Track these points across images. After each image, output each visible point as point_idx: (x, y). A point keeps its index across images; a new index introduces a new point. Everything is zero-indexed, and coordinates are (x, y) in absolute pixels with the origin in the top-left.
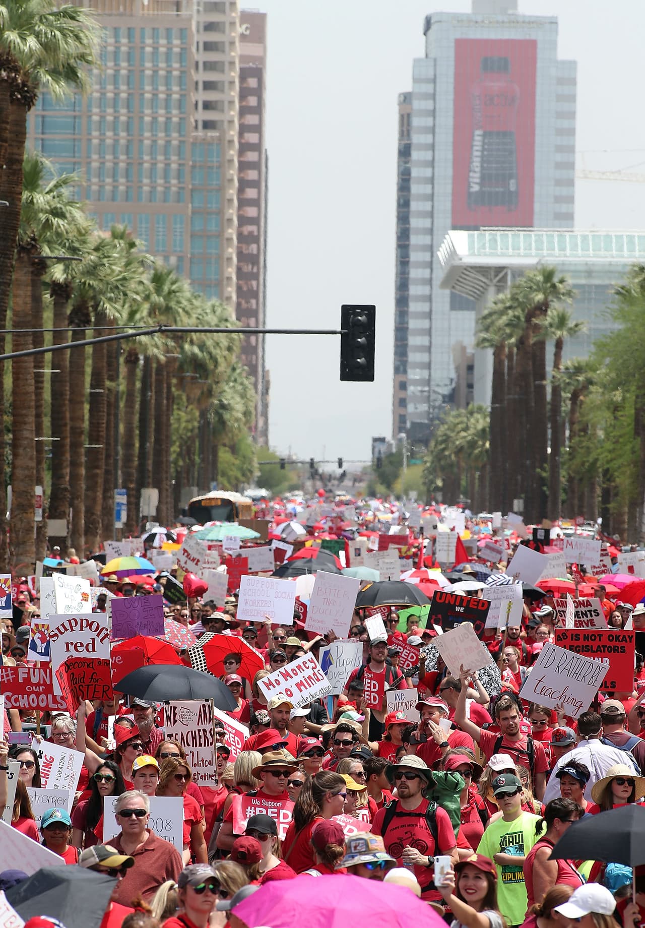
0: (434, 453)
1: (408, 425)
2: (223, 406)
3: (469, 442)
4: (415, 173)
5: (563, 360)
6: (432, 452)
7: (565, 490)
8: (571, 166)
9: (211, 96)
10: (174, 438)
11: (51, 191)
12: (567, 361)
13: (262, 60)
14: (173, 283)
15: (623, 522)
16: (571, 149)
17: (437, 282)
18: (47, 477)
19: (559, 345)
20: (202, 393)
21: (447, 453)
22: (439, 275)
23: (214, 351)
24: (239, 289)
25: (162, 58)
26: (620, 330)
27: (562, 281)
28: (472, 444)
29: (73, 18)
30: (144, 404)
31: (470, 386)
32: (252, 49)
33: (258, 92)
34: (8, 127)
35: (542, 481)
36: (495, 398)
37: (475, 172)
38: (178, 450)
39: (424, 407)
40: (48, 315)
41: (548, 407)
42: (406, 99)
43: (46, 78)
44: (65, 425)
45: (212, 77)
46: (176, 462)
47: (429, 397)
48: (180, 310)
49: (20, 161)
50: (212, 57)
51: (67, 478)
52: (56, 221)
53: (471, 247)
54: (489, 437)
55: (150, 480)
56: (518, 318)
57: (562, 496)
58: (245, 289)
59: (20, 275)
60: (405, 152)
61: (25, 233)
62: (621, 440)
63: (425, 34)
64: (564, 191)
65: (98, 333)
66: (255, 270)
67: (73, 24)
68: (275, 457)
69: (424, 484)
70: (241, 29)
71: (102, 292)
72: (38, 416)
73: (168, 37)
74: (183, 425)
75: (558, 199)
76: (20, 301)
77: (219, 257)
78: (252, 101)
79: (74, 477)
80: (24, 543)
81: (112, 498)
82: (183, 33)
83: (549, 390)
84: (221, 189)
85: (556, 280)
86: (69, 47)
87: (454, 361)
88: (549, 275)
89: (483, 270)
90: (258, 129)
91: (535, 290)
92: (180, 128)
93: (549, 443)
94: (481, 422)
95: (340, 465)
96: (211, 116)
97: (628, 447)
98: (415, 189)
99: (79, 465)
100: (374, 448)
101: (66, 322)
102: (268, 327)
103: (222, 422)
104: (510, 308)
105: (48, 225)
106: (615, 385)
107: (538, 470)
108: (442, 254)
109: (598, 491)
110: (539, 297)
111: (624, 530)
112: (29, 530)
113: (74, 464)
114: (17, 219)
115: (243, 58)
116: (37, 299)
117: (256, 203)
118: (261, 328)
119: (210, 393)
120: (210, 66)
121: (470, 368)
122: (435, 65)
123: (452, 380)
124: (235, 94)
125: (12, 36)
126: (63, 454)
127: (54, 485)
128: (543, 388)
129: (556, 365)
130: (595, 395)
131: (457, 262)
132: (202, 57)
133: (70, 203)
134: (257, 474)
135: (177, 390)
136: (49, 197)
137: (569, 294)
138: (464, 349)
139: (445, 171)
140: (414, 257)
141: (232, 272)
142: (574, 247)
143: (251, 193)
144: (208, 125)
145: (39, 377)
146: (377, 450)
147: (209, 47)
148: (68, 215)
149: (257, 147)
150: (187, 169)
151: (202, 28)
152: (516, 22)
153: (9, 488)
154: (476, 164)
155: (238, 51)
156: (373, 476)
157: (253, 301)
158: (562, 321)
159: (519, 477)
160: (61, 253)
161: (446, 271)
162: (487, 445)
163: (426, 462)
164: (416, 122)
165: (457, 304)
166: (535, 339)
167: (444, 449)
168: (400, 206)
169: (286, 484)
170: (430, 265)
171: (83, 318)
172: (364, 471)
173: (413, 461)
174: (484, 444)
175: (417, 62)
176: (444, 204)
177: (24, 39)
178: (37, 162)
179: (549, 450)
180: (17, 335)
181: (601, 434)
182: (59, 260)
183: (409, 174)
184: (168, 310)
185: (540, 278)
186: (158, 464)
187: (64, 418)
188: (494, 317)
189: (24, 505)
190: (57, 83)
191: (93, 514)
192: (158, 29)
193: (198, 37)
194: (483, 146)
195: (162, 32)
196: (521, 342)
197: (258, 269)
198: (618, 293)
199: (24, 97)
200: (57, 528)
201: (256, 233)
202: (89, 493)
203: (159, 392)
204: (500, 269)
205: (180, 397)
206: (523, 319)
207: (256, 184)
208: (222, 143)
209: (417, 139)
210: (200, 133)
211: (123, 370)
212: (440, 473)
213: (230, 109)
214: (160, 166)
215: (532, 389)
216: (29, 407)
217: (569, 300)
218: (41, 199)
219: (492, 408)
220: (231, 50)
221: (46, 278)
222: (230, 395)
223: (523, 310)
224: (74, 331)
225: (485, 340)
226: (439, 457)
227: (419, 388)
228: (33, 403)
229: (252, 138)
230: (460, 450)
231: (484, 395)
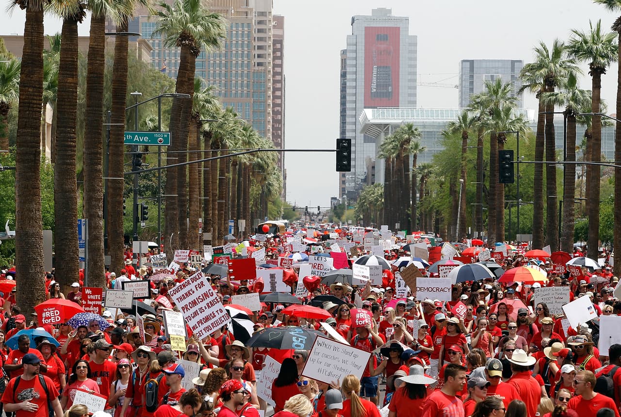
0: (360, 204)
1: (346, 192)
2: (270, 184)
3: (375, 199)
4: (348, 84)
5: (417, 163)
6: (358, 203)
7: (418, 219)
8: (415, 81)
9: (261, 52)
10: (251, 198)
11: (205, 92)
12: (419, 163)
13: (282, 36)
14: (251, 132)
15: (445, 232)
16: (415, 74)
17: (358, 131)
18: (203, 215)
19: (415, 157)
20: (262, 179)
21: (365, 204)
22: (359, 128)
23: (267, 161)
24: (273, 134)
25: (240, 36)
26: (444, 150)
27: (416, 130)
28: (377, 200)
29: (216, 18)
30: (239, 183)
31: (373, 175)
32: (278, 32)
33: (281, 50)
34: (189, 65)
35: (408, 215)
36: (386, 180)
37: (374, 84)
38: (252, 203)
39: (353, 184)
40: (203, 145)
41: (411, 183)
42: (344, 52)
43: (203, 43)
44: (210, 192)
45: (261, 44)
46: (252, 208)
47: (355, 180)
48: (254, 143)
49: (193, 79)
50: (261, 35)
51: (211, 215)
52: (207, 105)
53: (374, 115)
54: (383, 197)
55: (242, 216)
56: (397, 145)
57: (417, 221)
58: (276, 134)
59: (193, 128)
60: (344, 75)
61: (194, 110)
62: (444, 197)
63: (352, 25)
64: (412, 91)
65: (222, 153)
66: (280, 126)
67: (217, 20)
68: (290, 206)
69: (355, 217)
70: (273, 23)
71: (224, 135)
72: (200, 188)
73: (243, 27)
74: (255, 192)
75: (410, 95)
76: (192, 139)
77: (265, 121)
78: (278, 54)
79: (213, 214)
80: (194, 243)
81: (227, 223)
82: (249, 25)
83: (411, 176)
84: (265, 92)
85: (413, 129)
86: (214, 31)
87: (366, 164)
88: (410, 127)
89: (379, 125)
90: (281, 66)
91: (405, 133)
92: (248, 65)
93: (411, 199)
94: (381, 191)
95: (319, 209)
96: (261, 60)
97: (448, 200)
98: (348, 91)
99: (215, 209)
100: (331, 202)
101: (210, 148)
102: (285, 149)
103: (269, 191)
104: (393, 141)
105: (204, 106)
106: (442, 173)
107: (406, 210)
108: (361, 119)
109: (434, 219)
110: (406, 136)
111: (445, 236)
112: (197, 237)
113: (213, 209)
114: (192, 104)
115: (274, 35)
116: (198, 139)
117: (280, 97)
118: (283, 149)
119: (265, 179)
120: (260, 39)
121: (373, 167)
122: (356, 38)
123: (365, 173)
124: (271, 51)
125: (191, 25)
126: (209, 204)
127: (205, 218)
128: (409, 174)
129: (414, 165)
130: (432, 178)
131: (367, 122)
132: (256, 35)
133: (213, 97)
134: (283, 213)
135: (252, 177)
136: (204, 95)
137: (419, 135)
138: (370, 159)
139: (361, 83)
140: (348, 120)
141: (270, 127)
142: (418, 116)
143: (278, 93)
144: (259, 64)
145: (200, 171)
146: (333, 203)
147: (259, 31)
148: (212, 102)
149: (281, 74)
150: (251, 83)
151: (257, 23)
152: (391, 19)
153: (188, 219)
154: (374, 80)
155: (273, 32)
156: (332, 214)
157: (279, 139)
158: (416, 146)
159: (398, 214)
160: (209, 119)
161: (363, 126)
162: (383, 200)
163: (355, 208)
164: (348, 62)
165: (367, 140)
166: (405, 154)
167: (364, 202)
168: (341, 98)
169: (295, 218)
170: (355, 123)
171: (216, 147)
172: (327, 211)
173: (350, 207)
174: (382, 200)
175: (348, 36)
176: (361, 98)
177: (196, 27)
178: (199, 80)
179: (411, 202)
180: (191, 154)
181: (434, 195)
182: (208, 121)
183: (346, 85)
184: (249, 143)
185: (406, 128)
186: (245, 209)
187: (209, 189)
188: (386, 145)
189: (194, 226)
190: (209, 46)
191: (221, 230)
192: (238, 23)
193: (255, 27)
194: (377, 72)
195: (240, 25)
196: (398, 156)
197: (281, 126)
198: (443, 134)
199: (194, 52)
200: (208, 236)
201: (280, 111)
202: (219, 221)
203: (245, 179)
204: (386, 125)
205: (253, 180)
206: (399, 146)
207: (280, 89)
208: (266, 72)
209: (348, 69)
210: (256, 68)
211: (231, 169)
212: (362, 213)
213: (269, 57)
214: (240, 82)
215: (404, 176)
216: (196, 184)
217: (419, 138)
218: (201, 96)
219: (385, 184)
220: (269, 32)
221: (201, 130)
222: (272, 179)
223: (399, 142)
224: (212, 151)
225: (382, 155)
226: (362, 205)
227: (351, 176)
228: (198, 183)
229: (278, 70)
230: (371, 203)
231: (381, 179)
